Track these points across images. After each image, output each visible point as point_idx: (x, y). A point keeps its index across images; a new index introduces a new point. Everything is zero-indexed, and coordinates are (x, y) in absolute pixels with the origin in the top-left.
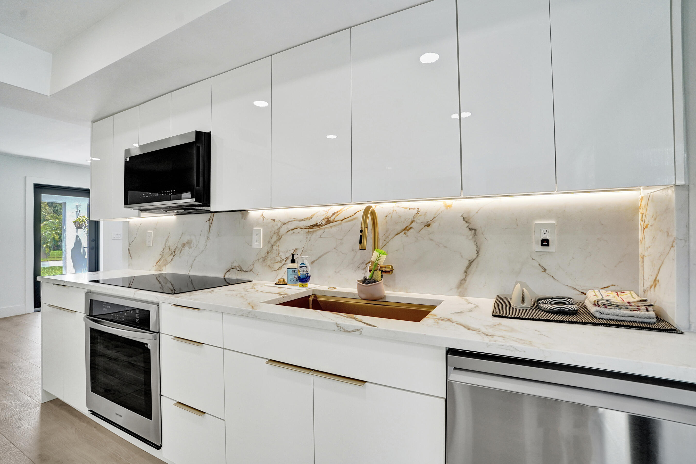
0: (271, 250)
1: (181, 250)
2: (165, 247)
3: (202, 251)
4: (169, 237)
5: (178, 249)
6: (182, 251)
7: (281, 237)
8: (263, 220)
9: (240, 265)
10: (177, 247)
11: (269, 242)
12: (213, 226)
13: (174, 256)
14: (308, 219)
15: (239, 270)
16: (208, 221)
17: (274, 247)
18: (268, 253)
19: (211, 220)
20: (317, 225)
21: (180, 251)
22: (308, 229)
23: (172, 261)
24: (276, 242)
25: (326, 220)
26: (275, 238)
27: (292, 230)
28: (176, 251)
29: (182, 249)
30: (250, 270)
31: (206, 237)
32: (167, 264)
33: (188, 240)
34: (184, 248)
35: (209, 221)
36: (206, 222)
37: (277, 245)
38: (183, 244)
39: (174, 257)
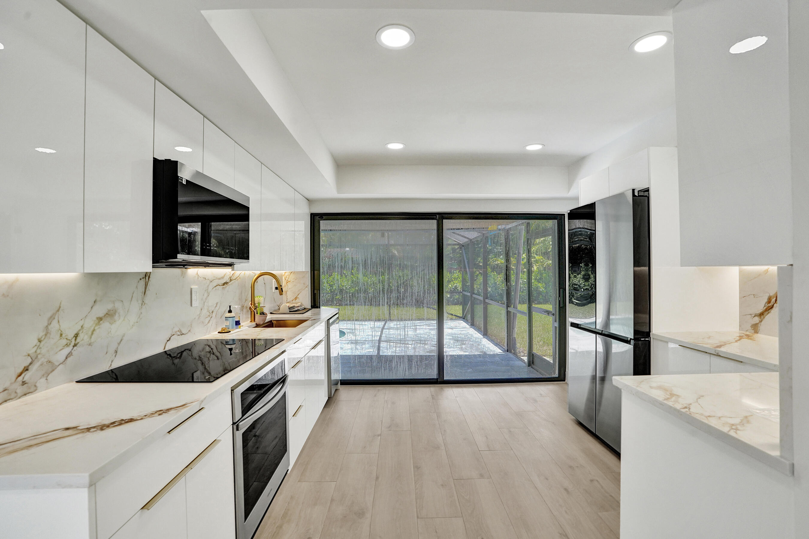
0: (204, 307)
1: (94, 330)
2: (46, 335)
3: (134, 323)
4: (58, 311)
5: (85, 331)
6: (94, 332)
7: (209, 294)
8: (198, 278)
9: (180, 329)
10: (82, 327)
11: (202, 299)
12: (149, 285)
13: (75, 345)
14: (223, 278)
15: (179, 335)
16: (143, 278)
17: (205, 303)
18: (201, 309)
19: (147, 278)
20: (226, 283)
21: (90, 333)
22: (223, 285)
23: (68, 359)
24: (206, 299)
25: (230, 278)
26: (206, 295)
27: (215, 287)
28: (81, 336)
29: (96, 328)
30: (189, 331)
31: (140, 302)
32: (53, 370)
33: (109, 311)
34: (99, 327)
35: (145, 279)
36: (141, 279)
37: (207, 301)
38: (97, 318)
39: (75, 348)
